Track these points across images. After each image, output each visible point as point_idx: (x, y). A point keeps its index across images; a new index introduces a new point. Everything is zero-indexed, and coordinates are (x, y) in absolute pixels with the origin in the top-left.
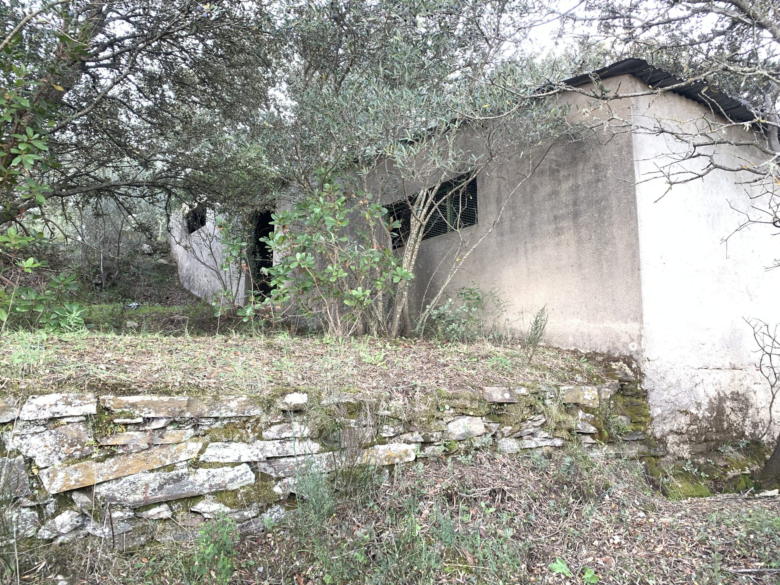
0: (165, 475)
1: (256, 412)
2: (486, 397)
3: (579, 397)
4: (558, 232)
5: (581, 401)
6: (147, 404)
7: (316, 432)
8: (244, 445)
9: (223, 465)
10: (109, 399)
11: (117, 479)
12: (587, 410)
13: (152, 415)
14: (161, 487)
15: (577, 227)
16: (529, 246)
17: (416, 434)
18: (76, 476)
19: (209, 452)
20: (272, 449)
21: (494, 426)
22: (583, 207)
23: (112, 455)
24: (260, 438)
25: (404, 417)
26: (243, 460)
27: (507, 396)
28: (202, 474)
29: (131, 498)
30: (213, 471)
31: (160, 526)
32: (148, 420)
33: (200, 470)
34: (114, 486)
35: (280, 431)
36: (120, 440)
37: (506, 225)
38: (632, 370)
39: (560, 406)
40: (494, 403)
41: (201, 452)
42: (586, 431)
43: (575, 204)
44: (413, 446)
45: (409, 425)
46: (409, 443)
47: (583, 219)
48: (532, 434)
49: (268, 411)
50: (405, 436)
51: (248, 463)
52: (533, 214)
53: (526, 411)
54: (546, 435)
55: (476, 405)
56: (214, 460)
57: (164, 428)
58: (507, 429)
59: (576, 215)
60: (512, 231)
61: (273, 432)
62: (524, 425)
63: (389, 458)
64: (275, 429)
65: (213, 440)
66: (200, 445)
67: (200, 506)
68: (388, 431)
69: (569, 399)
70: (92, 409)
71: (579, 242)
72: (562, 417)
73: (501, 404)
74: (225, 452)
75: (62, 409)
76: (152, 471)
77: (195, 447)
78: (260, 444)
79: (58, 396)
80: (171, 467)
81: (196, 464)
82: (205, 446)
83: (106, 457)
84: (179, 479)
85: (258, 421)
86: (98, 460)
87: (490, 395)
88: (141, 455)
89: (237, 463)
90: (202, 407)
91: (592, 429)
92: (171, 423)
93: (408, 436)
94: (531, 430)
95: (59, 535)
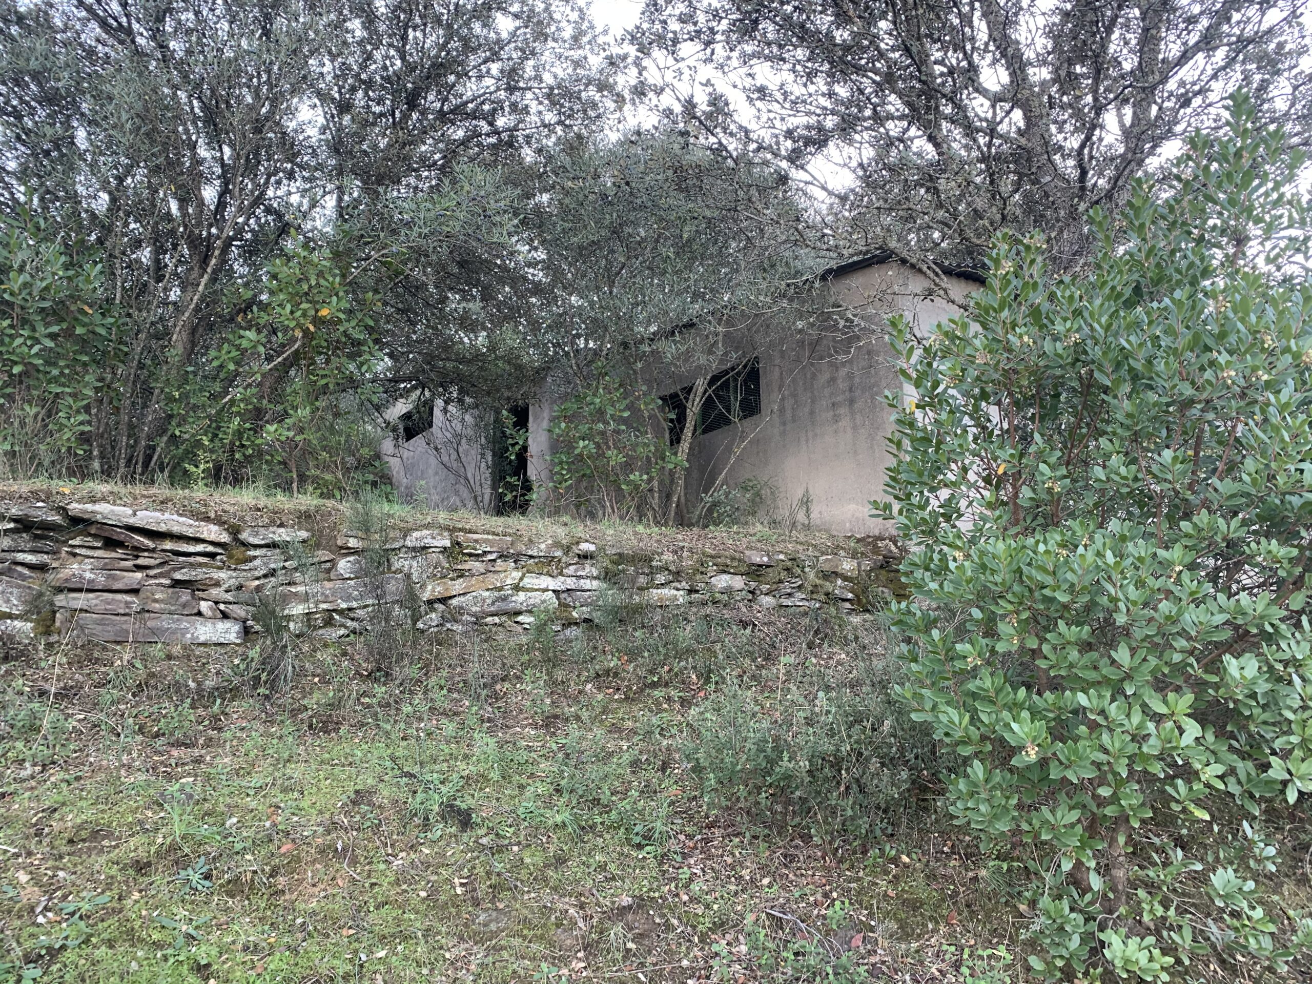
0: (496, 594)
1: (558, 553)
2: (746, 559)
3: (837, 567)
4: (836, 419)
5: (839, 570)
6: (486, 541)
7: (603, 574)
8: (550, 579)
9: (536, 590)
10: (461, 537)
11: (464, 594)
12: (845, 578)
13: (488, 549)
14: (493, 603)
15: (853, 413)
16: (810, 434)
17: (684, 583)
18: (438, 589)
19: (526, 580)
20: (571, 583)
21: (753, 585)
22: (858, 393)
23: (461, 576)
24: (561, 574)
25: (673, 568)
26: (551, 588)
27: (765, 559)
28: (522, 596)
29: (474, 609)
30: (529, 594)
31: (494, 629)
32: (485, 553)
33: (520, 593)
34: (462, 599)
35: (576, 571)
36: (466, 566)
37: (789, 414)
38: (897, 547)
39: (817, 572)
40: (753, 565)
41: (521, 579)
42: (843, 596)
43: (851, 390)
44: (681, 592)
45: (677, 575)
46: (678, 589)
47: (858, 405)
48: (789, 594)
49: (566, 553)
50: (674, 584)
51: (554, 591)
52: (813, 402)
53: (783, 574)
54: (804, 596)
55: (735, 564)
56: (530, 586)
57: (494, 560)
58: (765, 587)
59: (852, 402)
60: (794, 421)
61: (571, 570)
62: (781, 585)
63: (661, 599)
64: (572, 568)
65: (529, 572)
66: (520, 574)
67: (520, 618)
68: (661, 578)
69: (827, 567)
70: (447, 543)
71: (855, 428)
72: (818, 582)
73: (761, 566)
74: (536, 581)
75: (428, 541)
76: (488, 590)
77: (517, 575)
78: (562, 579)
79: (428, 532)
80: (500, 589)
81: (517, 588)
82: (524, 575)
83: (458, 577)
84: (504, 599)
85: (559, 561)
86: (452, 579)
87: (750, 557)
88: (481, 578)
89: (545, 590)
90: (521, 548)
91: (850, 596)
92: (500, 557)
93: (676, 584)
94: (789, 591)
95: (430, 627)
